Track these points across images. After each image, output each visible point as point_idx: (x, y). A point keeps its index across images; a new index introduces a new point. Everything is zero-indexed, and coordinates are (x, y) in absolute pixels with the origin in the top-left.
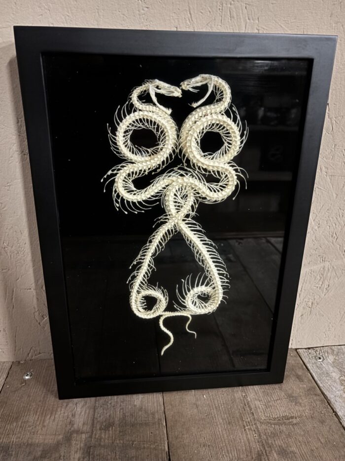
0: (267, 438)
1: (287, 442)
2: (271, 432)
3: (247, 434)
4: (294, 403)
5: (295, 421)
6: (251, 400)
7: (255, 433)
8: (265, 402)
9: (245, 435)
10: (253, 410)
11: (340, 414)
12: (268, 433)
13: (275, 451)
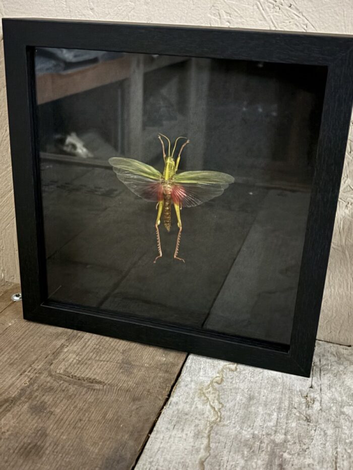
0: (37, 390)
1: (58, 402)
2: (50, 387)
3: (18, 379)
4: (121, 371)
5: (97, 386)
6: (67, 351)
7: (29, 381)
8: (82, 359)
9: (14, 379)
10: (57, 360)
11: (173, 399)
12: (46, 386)
13: (30, 404)
